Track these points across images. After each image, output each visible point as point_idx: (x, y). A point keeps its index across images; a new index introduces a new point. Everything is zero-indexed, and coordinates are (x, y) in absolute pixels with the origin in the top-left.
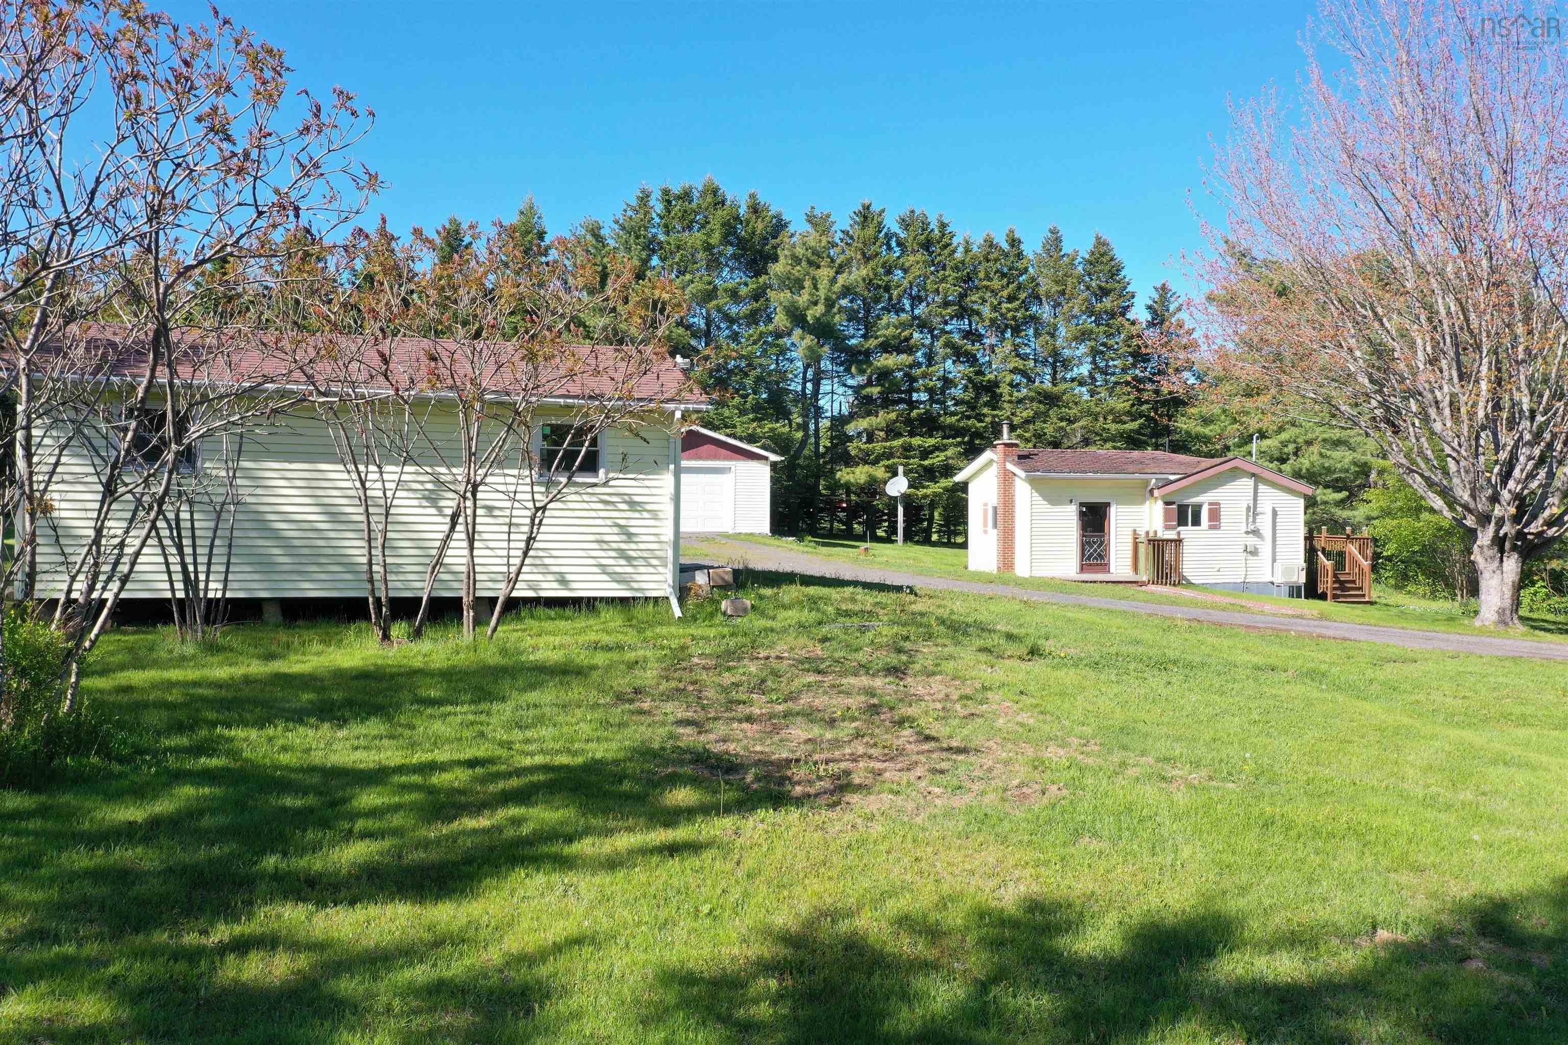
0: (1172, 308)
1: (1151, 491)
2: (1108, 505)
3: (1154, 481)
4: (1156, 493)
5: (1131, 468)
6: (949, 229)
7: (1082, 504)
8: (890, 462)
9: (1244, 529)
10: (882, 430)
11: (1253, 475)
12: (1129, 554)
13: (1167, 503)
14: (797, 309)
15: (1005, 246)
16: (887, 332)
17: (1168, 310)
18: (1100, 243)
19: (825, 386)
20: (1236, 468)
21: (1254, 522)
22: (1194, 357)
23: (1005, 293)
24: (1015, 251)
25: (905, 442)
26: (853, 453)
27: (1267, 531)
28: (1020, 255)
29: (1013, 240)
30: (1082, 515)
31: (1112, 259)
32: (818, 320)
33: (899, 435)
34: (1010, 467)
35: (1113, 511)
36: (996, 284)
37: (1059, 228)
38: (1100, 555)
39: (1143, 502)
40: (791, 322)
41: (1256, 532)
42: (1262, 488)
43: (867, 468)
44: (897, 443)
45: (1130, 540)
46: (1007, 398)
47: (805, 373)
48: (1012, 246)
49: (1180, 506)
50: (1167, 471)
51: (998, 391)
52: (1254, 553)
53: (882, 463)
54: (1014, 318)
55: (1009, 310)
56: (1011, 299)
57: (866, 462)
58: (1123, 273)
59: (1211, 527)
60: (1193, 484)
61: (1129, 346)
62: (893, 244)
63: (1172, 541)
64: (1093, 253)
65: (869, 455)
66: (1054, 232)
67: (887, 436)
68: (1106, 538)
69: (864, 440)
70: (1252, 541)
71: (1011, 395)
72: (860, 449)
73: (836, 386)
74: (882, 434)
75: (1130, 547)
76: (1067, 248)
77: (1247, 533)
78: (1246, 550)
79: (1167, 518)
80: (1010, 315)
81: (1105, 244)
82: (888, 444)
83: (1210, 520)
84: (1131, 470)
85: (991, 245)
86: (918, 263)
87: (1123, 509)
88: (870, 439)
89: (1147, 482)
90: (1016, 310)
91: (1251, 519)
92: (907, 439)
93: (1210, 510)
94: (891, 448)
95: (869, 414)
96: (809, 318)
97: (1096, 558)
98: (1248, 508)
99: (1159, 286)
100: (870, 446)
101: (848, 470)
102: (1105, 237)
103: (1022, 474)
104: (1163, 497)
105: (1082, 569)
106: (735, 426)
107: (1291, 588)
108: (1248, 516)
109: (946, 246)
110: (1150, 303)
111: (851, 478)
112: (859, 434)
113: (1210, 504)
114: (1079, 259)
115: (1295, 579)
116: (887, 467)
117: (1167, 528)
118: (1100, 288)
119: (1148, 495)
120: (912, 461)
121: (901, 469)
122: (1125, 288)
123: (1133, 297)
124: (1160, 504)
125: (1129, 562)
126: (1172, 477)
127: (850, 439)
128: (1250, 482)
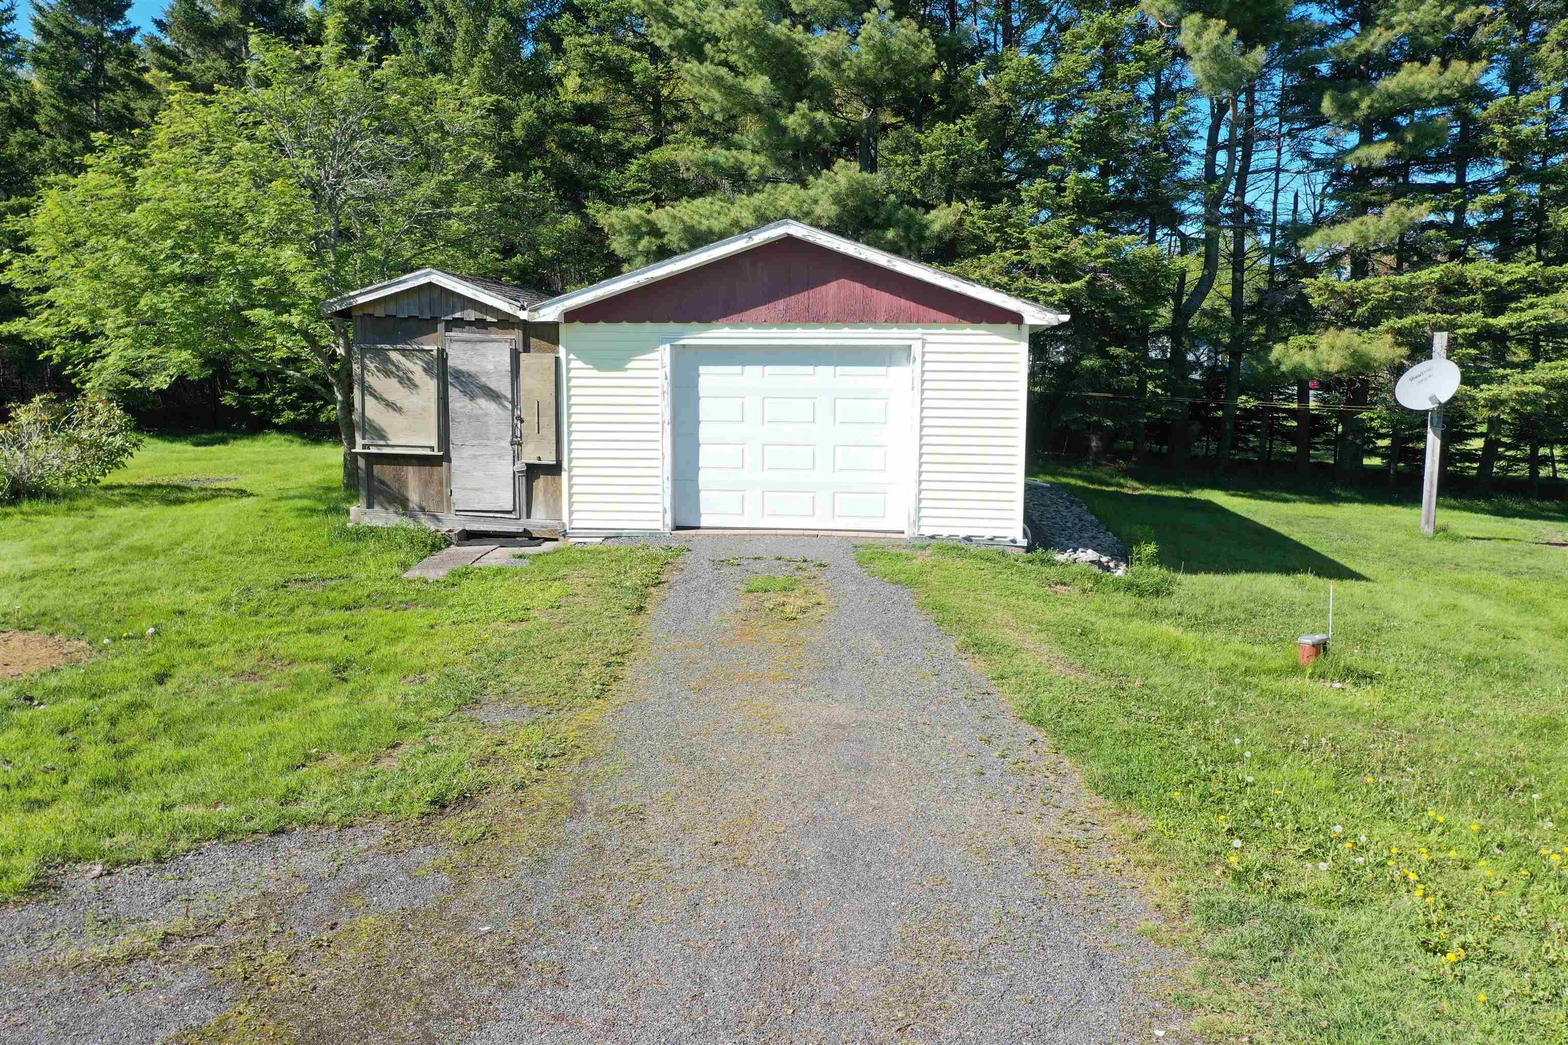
8: (1407, 321)
10: (1386, 251)
19: (1263, 157)
25: (1447, 274)
26: (1315, 302)
33: (1426, 260)
43: (1348, 336)
44: (1425, 275)
47: (1214, 130)
53: (1385, 325)
57: (1348, 323)
65: (1354, 306)
67: (1400, 264)
69: (1347, 272)
72: (1333, 292)
73: (1285, 158)
74: (1390, 260)
82: (1405, 278)
88: (1360, 269)
92: (1455, 267)
94: (1411, 287)
95: (1361, 209)
100: (1360, 284)
101: (1302, 339)
106: (1025, 245)
111: (1307, 359)
112: (1334, 261)
116: (1399, 332)
120: (1464, 318)
121: (1440, 340)
127: (1311, 270)
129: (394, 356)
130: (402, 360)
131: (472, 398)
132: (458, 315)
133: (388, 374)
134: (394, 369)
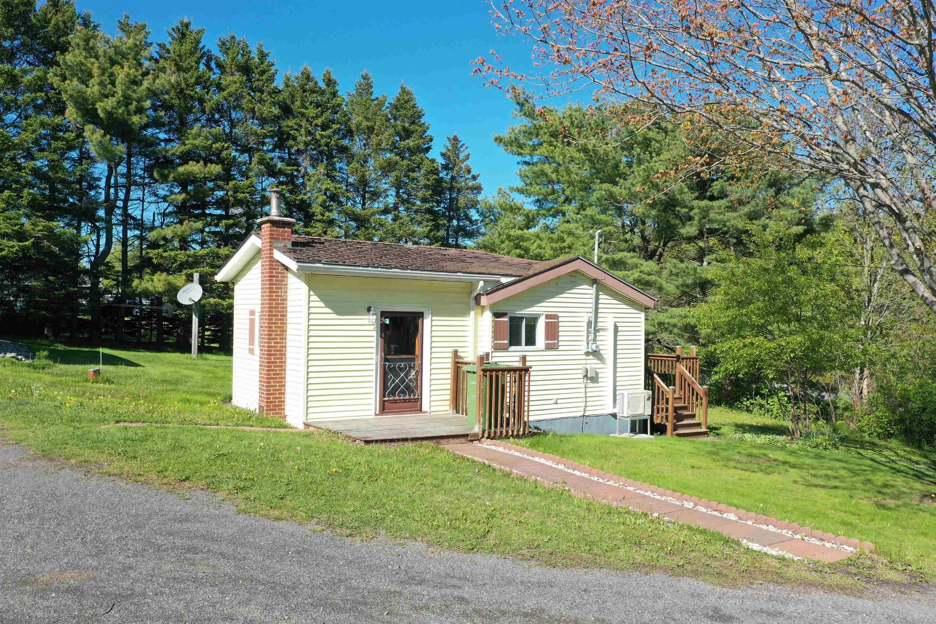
0: (462, 156)
1: (477, 299)
2: (421, 315)
3: (481, 283)
4: (484, 300)
5: (450, 265)
6: (269, 59)
7: (384, 314)
8: (193, 271)
9: (584, 349)
11: (595, 281)
12: (447, 384)
13: (497, 315)
14: (85, 100)
15: (322, 85)
16: (197, 142)
17: (458, 157)
18: (404, 91)
19: (136, 193)
20: (576, 271)
21: (595, 340)
22: (480, 198)
23: (319, 121)
24: (330, 90)
26: (155, 261)
27: (608, 353)
28: (334, 94)
29: (330, 80)
30: (384, 329)
31: (414, 107)
32: (109, 114)
34: (278, 255)
35: (427, 322)
36: (312, 112)
37: (370, 75)
38: (408, 387)
39: (464, 312)
40: (83, 116)
41: (596, 354)
42: (604, 298)
43: (166, 276)
44: (201, 252)
45: (449, 364)
46: (320, 217)
48: (328, 85)
49: (512, 319)
50: (496, 271)
51: (311, 211)
52: (594, 379)
53: (184, 272)
54: (327, 145)
55: (322, 137)
56: (325, 127)
57: (167, 270)
58: (423, 121)
59: (549, 347)
60: (532, 289)
61: (428, 180)
62: (213, 65)
63: (515, 370)
64: (399, 100)
65: (172, 264)
66: (365, 78)
68: (417, 362)
70: (592, 363)
71: (323, 215)
72: (162, 257)
73: (147, 195)
75: (448, 374)
76: (377, 93)
77: (587, 354)
78: (586, 376)
79: (496, 335)
80: (323, 142)
81: (409, 93)
83: (547, 338)
84: (452, 268)
85: (308, 78)
86: (235, 82)
87: (440, 321)
89: (472, 285)
90: (330, 137)
91: (591, 337)
93: (547, 323)
96: (99, 111)
97: (403, 392)
98: (589, 323)
99: (452, 137)
100: (173, 254)
101: (147, 277)
102: (408, 88)
103: (293, 265)
104: (492, 307)
105: (384, 408)
107: (633, 423)
108: (588, 332)
109: (263, 72)
110: (444, 151)
111: (149, 286)
113: (548, 317)
114: (387, 104)
115: (640, 411)
117: (497, 348)
118: (404, 129)
119: (472, 302)
121: (196, 276)
122: (425, 131)
123: (431, 140)
124: (488, 316)
125: (447, 395)
126: (504, 280)
128: (591, 291)
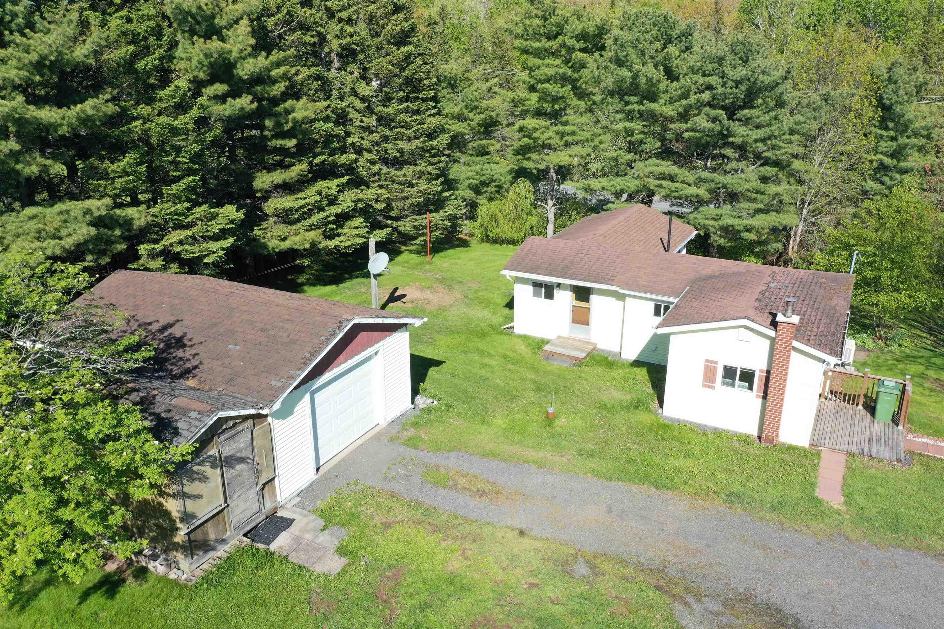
129: (195, 468)
130: (200, 467)
131: (233, 468)
132: (224, 427)
133: (192, 480)
134: (195, 476)
